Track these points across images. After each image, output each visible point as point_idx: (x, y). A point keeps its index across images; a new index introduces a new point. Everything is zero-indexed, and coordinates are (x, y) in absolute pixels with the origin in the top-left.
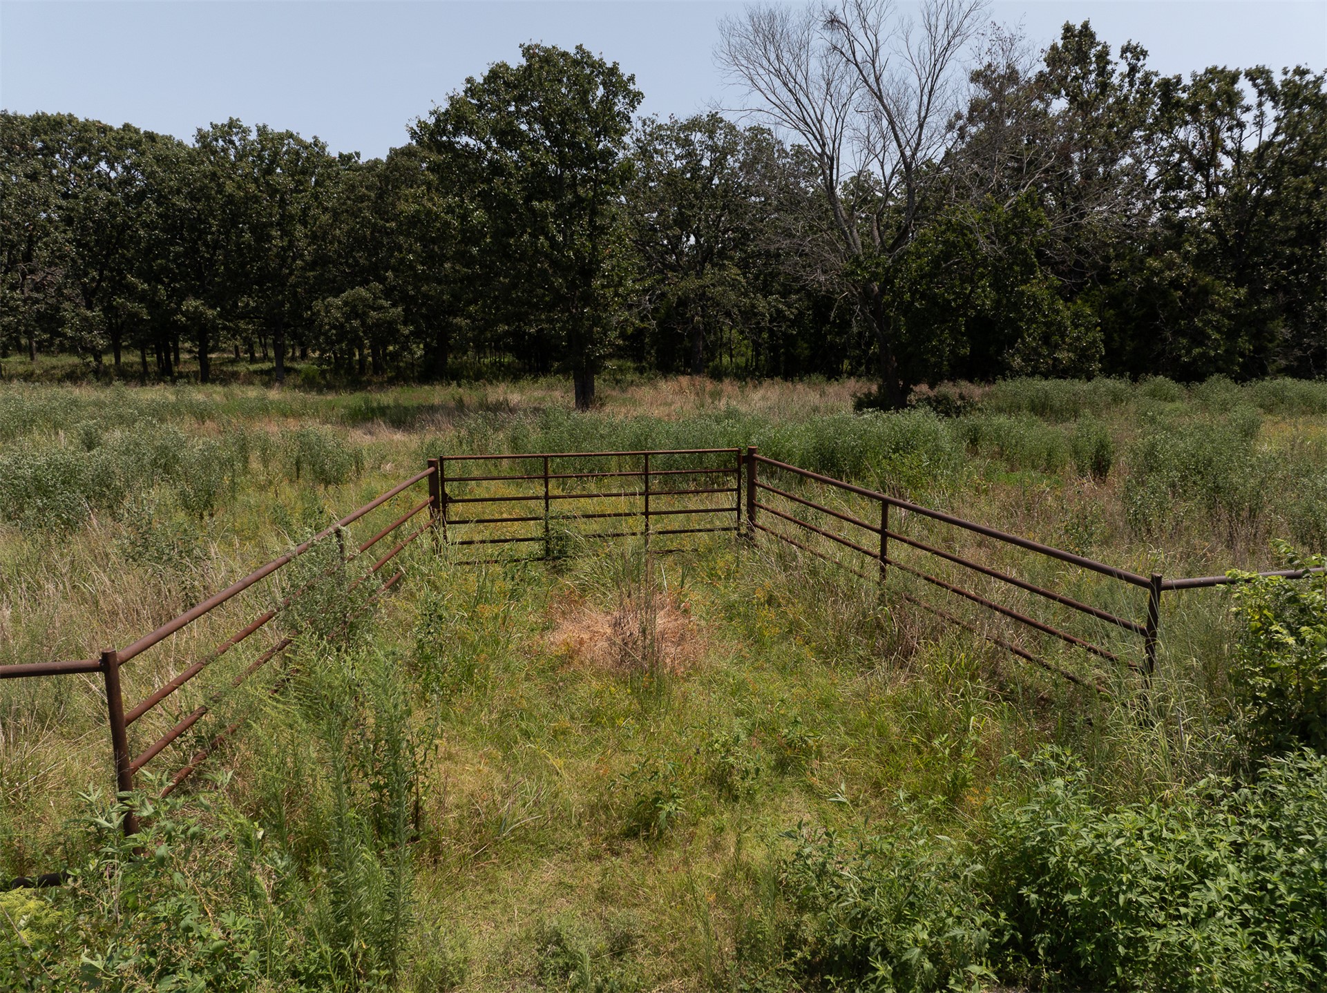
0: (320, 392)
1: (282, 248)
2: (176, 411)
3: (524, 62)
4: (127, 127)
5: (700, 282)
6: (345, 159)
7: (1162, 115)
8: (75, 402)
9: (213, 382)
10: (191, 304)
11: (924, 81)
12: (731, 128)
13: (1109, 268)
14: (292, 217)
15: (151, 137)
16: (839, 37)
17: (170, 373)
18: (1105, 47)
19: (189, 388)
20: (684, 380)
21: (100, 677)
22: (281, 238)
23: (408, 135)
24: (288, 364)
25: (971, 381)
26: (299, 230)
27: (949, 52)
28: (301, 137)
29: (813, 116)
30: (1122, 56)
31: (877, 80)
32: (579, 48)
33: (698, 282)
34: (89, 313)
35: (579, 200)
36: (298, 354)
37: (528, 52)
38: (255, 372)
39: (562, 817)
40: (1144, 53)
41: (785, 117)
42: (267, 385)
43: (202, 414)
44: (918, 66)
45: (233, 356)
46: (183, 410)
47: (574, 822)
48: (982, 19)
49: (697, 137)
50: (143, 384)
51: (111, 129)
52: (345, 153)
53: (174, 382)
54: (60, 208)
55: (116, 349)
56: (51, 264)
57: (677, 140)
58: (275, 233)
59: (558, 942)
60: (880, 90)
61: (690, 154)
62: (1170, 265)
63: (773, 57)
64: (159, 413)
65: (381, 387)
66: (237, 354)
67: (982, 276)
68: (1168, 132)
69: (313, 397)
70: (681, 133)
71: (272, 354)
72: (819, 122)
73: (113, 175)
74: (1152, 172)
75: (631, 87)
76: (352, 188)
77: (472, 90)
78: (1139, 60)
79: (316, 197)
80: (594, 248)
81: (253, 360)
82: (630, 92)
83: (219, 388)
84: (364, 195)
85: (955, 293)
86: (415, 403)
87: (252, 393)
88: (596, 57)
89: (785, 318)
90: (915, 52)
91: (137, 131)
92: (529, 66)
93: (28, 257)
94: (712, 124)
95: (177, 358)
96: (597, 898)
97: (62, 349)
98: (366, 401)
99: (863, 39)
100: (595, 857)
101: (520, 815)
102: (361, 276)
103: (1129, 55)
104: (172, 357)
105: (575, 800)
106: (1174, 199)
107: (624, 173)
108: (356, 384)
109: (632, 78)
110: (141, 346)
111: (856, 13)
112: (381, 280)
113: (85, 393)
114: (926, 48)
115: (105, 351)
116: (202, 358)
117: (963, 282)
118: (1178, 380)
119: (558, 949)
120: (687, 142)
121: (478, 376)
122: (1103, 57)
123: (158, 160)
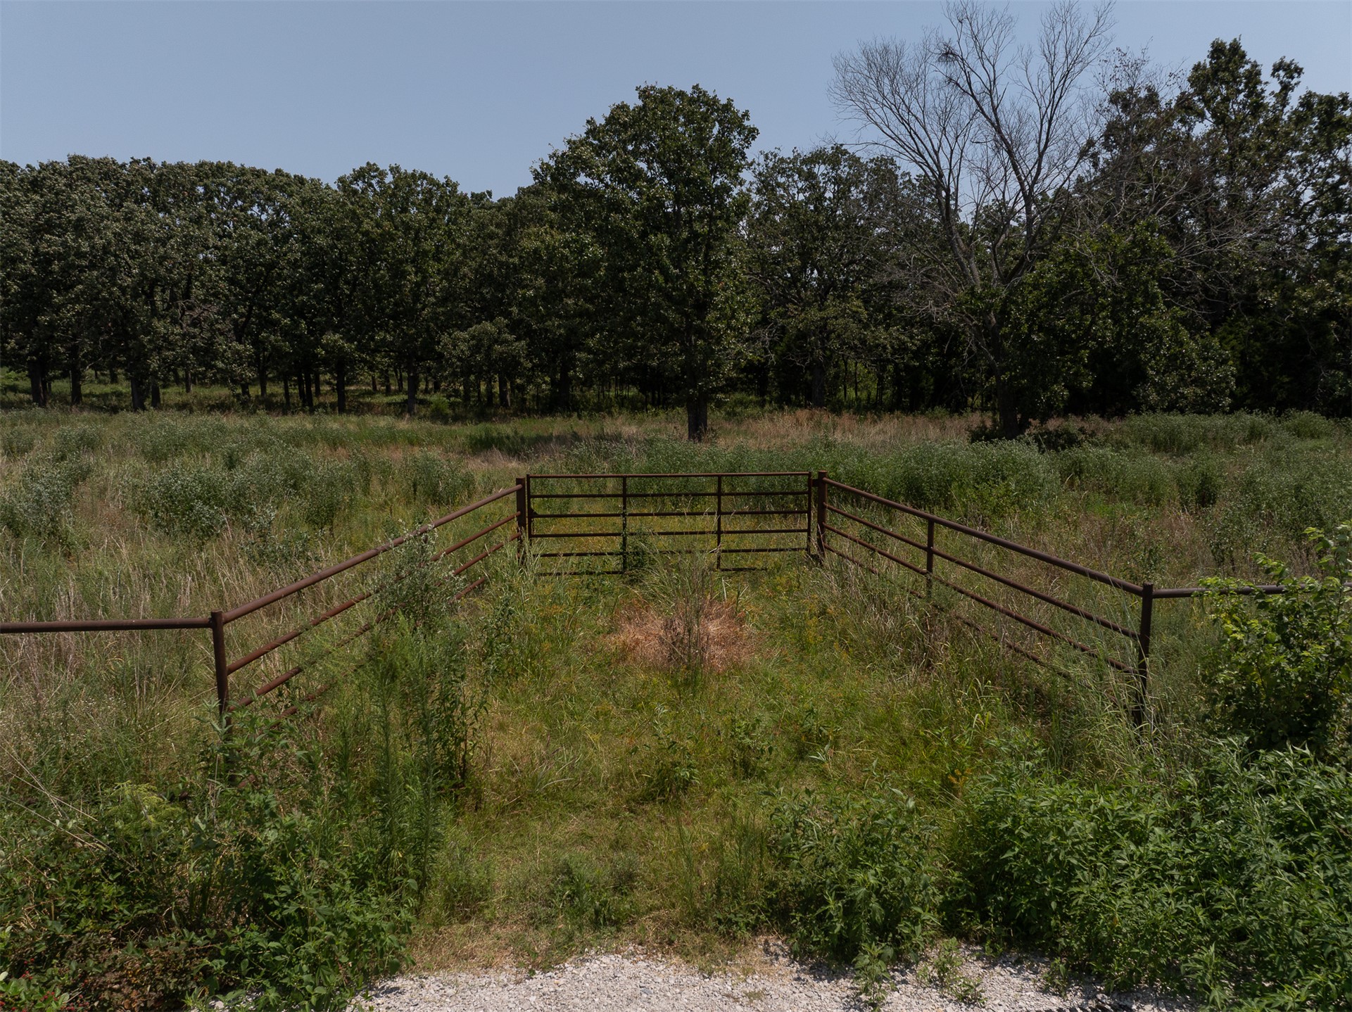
0: (446, 423)
1: (416, 283)
2: (311, 438)
3: (640, 103)
4: (279, 172)
5: (823, 314)
6: (478, 198)
7: (1320, 134)
8: (221, 429)
9: (349, 412)
10: (330, 337)
11: (1044, 110)
12: (855, 161)
13: (1256, 297)
14: (425, 253)
15: (301, 181)
16: (954, 69)
17: (311, 404)
18: (1255, 65)
19: (325, 417)
20: (803, 414)
21: (209, 632)
22: (416, 274)
23: (532, 176)
24: (421, 396)
25: (1102, 416)
26: (432, 267)
27: (1068, 81)
28: (435, 177)
29: (929, 147)
30: (1273, 75)
31: (995, 110)
32: (696, 87)
33: (819, 315)
34: (241, 347)
35: (695, 235)
36: (431, 386)
37: (644, 94)
38: (389, 404)
39: (592, 781)
40: (1299, 71)
41: (901, 150)
42: (399, 415)
43: (335, 442)
44: (1038, 96)
45: (370, 388)
46: (318, 438)
47: (601, 785)
48: (1103, 45)
49: (820, 169)
50: (285, 413)
51: (265, 172)
52: (478, 191)
53: (312, 412)
54: (216, 247)
55: (262, 381)
56: (205, 301)
57: (800, 172)
58: (410, 268)
59: (569, 872)
60: (997, 120)
61: (813, 187)
62: (1322, 295)
63: (887, 90)
64: (295, 439)
65: (504, 419)
66: (375, 388)
67: (1103, 308)
68: (1327, 153)
69: (438, 427)
70: (803, 166)
71: (405, 386)
72: (936, 153)
73: (264, 217)
74: (1308, 195)
75: (746, 123)
76: (482, 226)
77: (593, 131)
78: (1292, 78)
79: (449, 234)
80: (708, 282)
81: (388, 392)
82: (745, 128)
83: (353, 418)
84: (493, 232)
85: (1074, 324)
86: (533, 434)
87: (383, 422)
88: (711, 95)
89: (906, 349)
90: (1034, 80)
91: (288, 176)
92: (644, 106)
93: (187, 295)
94: (836, 156)
95: (318, 390)
96: (611, 847)
97: (214, 382)
98: (487, 431)
99: (980, 70)
100: (614, 815)
101: (554, 776)
102: (488, 311)
103: (1282, 73)
104: (313, 389)
105: (605, 767)
106: (1332, 223)
107: (738, 207)
108: (482, 416)
109: (746, 115)
110: (284, 377)
111: (972, 44)
112: (507, 315)
113: (232, 421)
114: (1046, 77)
115: (253, 382)
116: (340, 389)
117: (1083, 312)
118: (1328, 416)
119: (566, 878)
120: (811, 176)
121: (598, 408)
122: (1253, 76)
123: (305, 202)
